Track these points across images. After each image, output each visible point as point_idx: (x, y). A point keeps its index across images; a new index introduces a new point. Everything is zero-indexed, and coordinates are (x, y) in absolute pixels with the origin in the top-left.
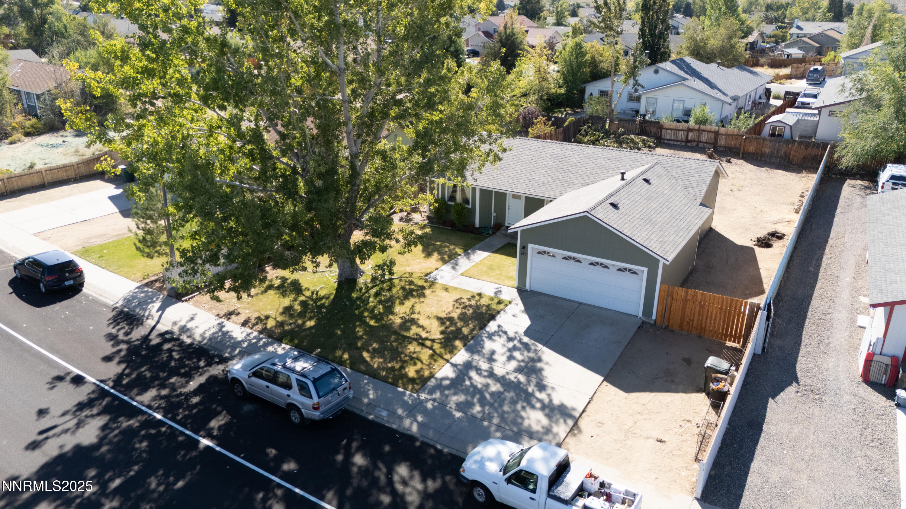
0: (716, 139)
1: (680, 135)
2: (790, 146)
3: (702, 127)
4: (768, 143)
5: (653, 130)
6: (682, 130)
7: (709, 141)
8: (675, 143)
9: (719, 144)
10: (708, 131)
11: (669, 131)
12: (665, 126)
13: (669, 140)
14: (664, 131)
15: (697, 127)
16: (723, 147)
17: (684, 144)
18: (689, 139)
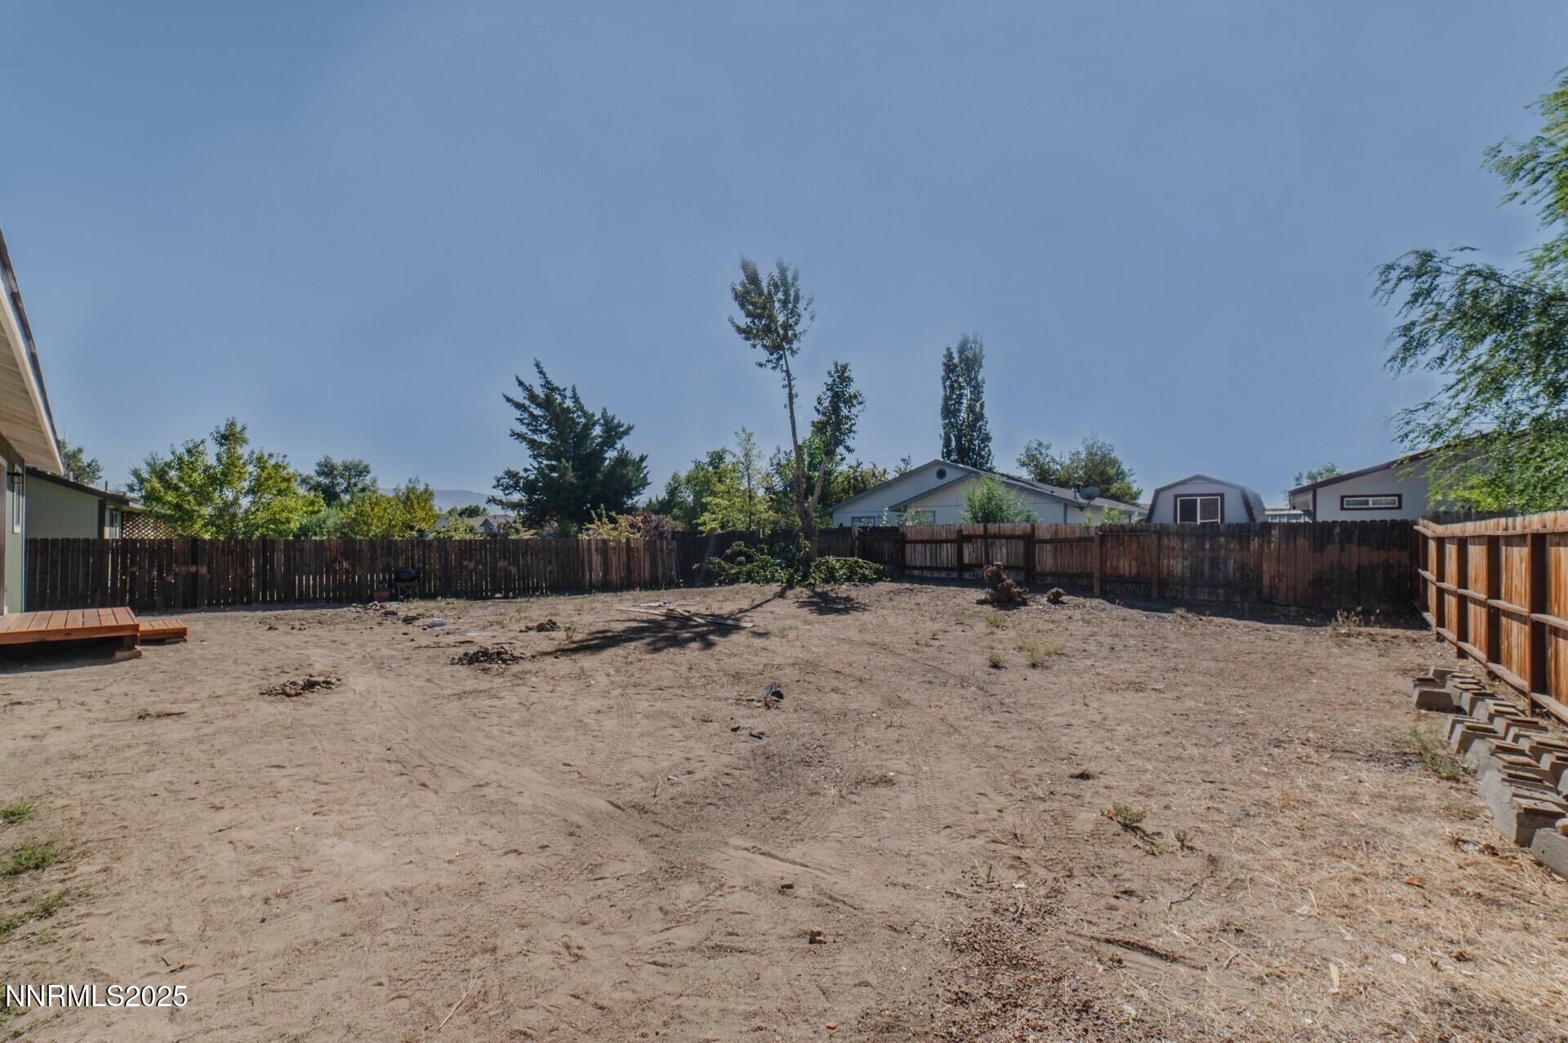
0: (1029, 554)
1: (944, 554)
2: (1255, 544)
3: (993, 528)
4: (1174, 542)
5: (887, 547)
6: (947, 541)
7: (1013, 562)
8: (936, 574)
9: (1039, 569)
10: (1007, 537)
11: (919, 547)
12: (910, 536)
13: (921, 568)
14: (908, 546)
15: (979, 529)
16: (1050, 574)
17: (955, 575)
18: (966, 561)
